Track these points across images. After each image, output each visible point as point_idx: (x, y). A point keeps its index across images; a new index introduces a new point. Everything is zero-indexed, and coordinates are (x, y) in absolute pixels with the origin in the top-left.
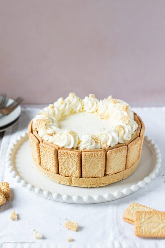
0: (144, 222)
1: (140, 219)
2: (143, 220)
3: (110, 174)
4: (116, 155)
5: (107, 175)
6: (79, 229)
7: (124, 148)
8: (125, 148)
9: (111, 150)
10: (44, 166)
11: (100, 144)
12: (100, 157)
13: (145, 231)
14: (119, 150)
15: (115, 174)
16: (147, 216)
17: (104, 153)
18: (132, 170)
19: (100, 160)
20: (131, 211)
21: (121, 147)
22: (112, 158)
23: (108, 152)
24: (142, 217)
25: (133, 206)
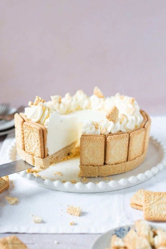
0: (154, 203)
1: (149, 200)
2: (152, 202)
3: (110, 164)
4: (116, 143)
5: (107, 164)
6: (82, 214)
7: (125, 136)
8: (127, 135)
9: (111, 136)
10: (28, 149)
11: (99, 129)
12: (98, 142)
13: (155, 213)
14: (119, 137)
15: (116, 164)
16: (157, 197)
17: (103, 138)
18: (135, 163)
19: (99, 146)
20: (139, 196)
21: (122, 135)
22: (112, 144)
23: (108, 138)
24: (151, 198)
25: (141, 192)
